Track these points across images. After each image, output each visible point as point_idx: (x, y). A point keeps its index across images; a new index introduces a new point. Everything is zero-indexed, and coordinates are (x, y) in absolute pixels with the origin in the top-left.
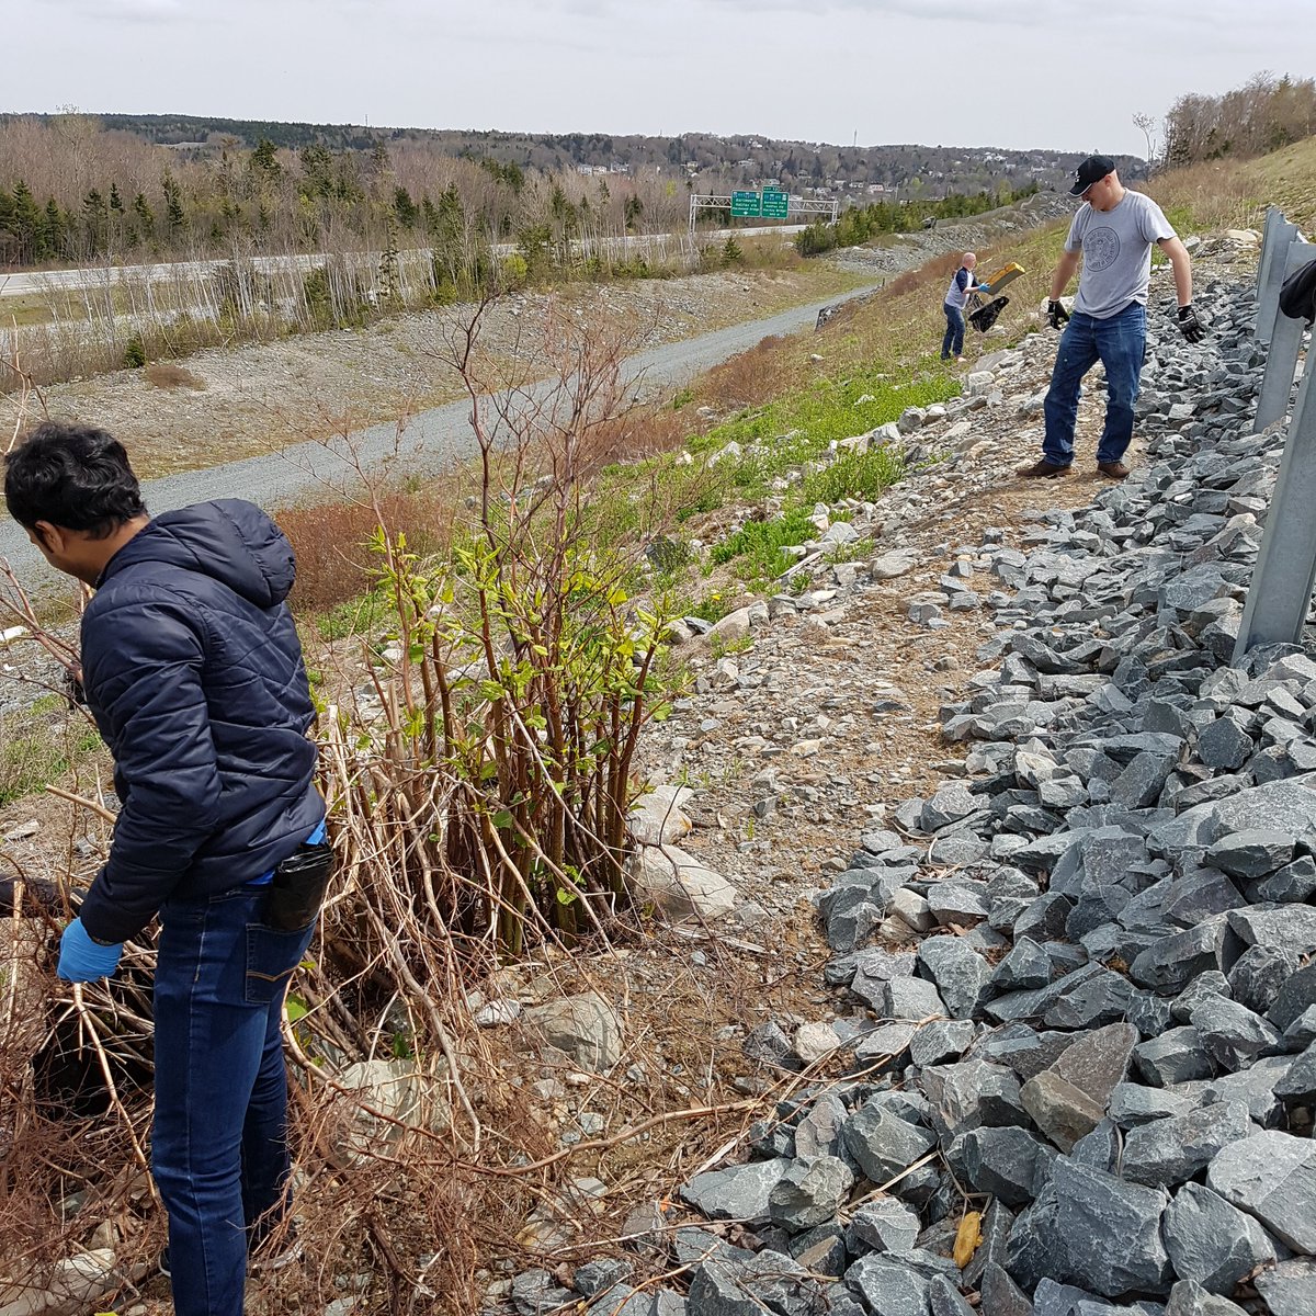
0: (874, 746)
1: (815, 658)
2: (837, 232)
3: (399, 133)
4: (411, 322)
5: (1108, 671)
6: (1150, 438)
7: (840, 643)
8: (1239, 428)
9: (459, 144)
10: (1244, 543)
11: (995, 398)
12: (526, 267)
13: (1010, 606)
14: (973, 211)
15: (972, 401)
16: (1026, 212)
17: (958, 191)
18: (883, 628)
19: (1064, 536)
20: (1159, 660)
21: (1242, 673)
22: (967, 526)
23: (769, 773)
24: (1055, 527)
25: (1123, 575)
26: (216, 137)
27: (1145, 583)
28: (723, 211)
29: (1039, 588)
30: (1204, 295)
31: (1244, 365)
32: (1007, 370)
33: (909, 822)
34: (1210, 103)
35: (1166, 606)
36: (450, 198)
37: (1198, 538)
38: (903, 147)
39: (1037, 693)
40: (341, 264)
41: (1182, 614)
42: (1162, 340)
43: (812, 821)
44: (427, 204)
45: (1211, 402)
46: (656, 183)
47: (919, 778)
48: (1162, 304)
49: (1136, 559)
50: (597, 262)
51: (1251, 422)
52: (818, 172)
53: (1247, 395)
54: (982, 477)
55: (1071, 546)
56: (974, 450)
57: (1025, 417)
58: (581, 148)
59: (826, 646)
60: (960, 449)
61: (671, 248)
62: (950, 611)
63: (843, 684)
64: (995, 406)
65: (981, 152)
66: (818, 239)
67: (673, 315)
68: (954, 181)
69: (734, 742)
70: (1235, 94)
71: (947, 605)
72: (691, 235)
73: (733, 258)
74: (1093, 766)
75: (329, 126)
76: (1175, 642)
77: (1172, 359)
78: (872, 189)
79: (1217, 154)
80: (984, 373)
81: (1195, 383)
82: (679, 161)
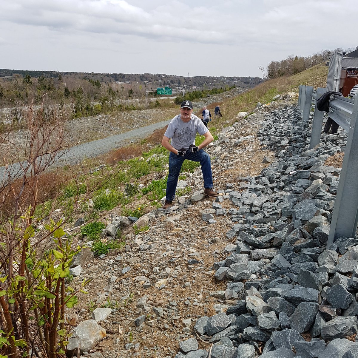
0: (188, 283)
1: (168, 236)
2: (185, 98)
3: (67, 73)
4: (68, 123)
5: (278, 247)
6: (275, 151)
7: (178, 230)
8: (304, 147)
9: (83, 76)
10: (321, 191)
11: (227, 140)
12: (101, 107)
13: (237, 214)
14: (219, 92)
15: (221, 141)
16: (233, 92)
17: (215, 88)
18: (193, 223)
19: (253, 186)
20: (298, 244)
21: (334, 252)
22: (221, 183)
23: (143, 300)
24: (249, 183)
25: (276, 203)
26: (14, 75)
27: (286, 208)
28: (155, 93)
29: (247, 207)
30: (284, 110)
31: (302, 128)
32: (230, 132)
33: (201, 331)
34: (278, 63)
35: (296, 219)
36: (80, 90)
37: (302, 188)
38: (201, 77)
39: (251, 258)
40: (48, 108)
41: (303, 222)
42: (274, 122)
43: (160, 329)
44: (74, 91)
45: (294, 140)
46: (137, 86)
47: (206, 302)
48: (272, 113)
49: (280, 196)
50: (121, 106)
51: (308, 146)
52: (179, 83)
53: (305, 137)
54: (225, 165)
55: (256, 190)
56: (222, 156)
57: (236, 146)
58: (116, 77)
59: (173, 231)
60: (218, 156)
61: (141, 102)
62: (216, 216)
63: (178, 250)
64: (227, 142)
65: (221, 77)
66: (180, 100)
67: (142, 120)
68: (214, 85)
69: (134, 279)
70: (284, 61)
71: (215, 213)
72: (146, 99)
73: (158, 105)
74: (280, 306)
75: (47, 71)
76: (303, 236)
77: (279, 127)
78: (193, 87)
79: (281, 76)
80: (224, 133)
81: (288, 134)
82: (143, 80)
